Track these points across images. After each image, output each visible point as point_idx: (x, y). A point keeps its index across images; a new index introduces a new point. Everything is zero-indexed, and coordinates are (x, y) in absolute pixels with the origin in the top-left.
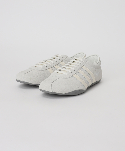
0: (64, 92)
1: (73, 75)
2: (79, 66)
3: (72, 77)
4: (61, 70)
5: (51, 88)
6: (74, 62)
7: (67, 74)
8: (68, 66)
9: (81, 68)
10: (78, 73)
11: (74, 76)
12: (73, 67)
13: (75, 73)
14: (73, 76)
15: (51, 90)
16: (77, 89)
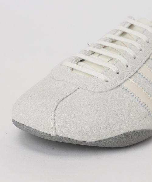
0: (91, 139)
1: (121, 82)
2: (141, 50)
3: (119, 88)
4: (82, 61)
5: (52, 121)
6: (123, 34)
7: (103, 78)
8: (105, 47)
9: (147, 57)
10: (137, 75)
11: (126, 85)
12: (124, 54)
13: (130, 75)
14: (122, 85)
15: (53, 130)
16: (132, 130)
